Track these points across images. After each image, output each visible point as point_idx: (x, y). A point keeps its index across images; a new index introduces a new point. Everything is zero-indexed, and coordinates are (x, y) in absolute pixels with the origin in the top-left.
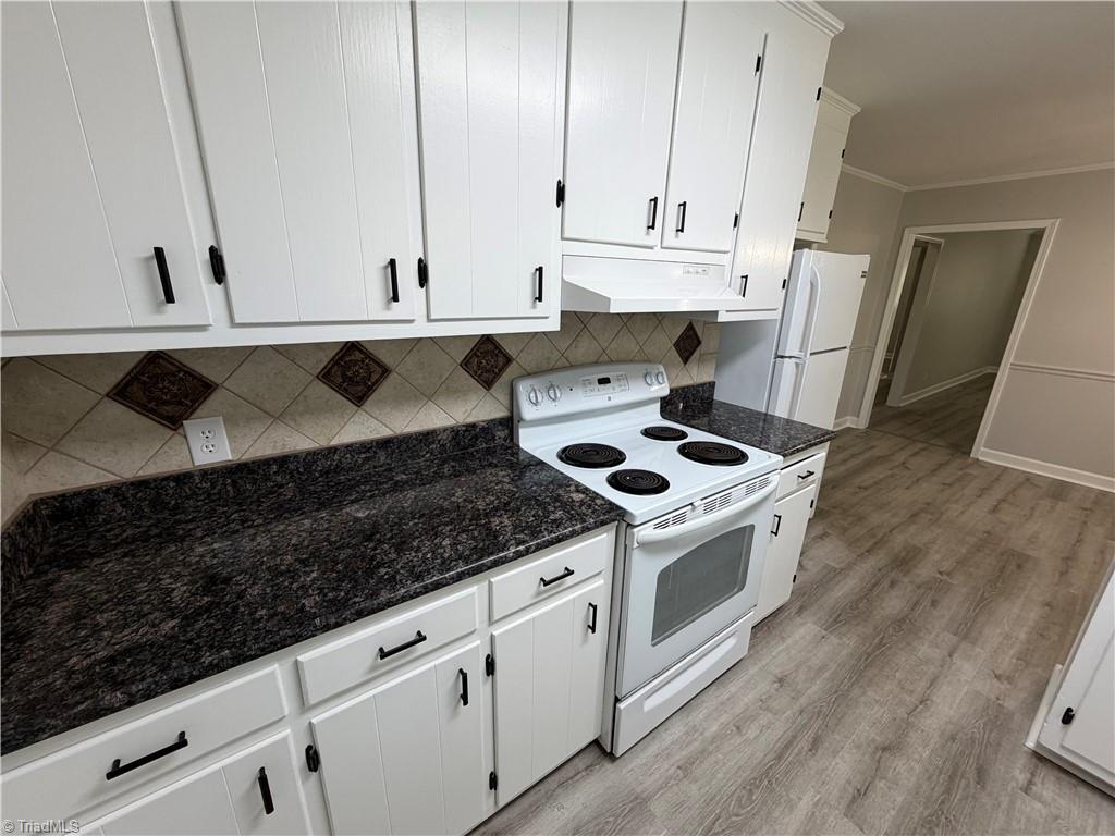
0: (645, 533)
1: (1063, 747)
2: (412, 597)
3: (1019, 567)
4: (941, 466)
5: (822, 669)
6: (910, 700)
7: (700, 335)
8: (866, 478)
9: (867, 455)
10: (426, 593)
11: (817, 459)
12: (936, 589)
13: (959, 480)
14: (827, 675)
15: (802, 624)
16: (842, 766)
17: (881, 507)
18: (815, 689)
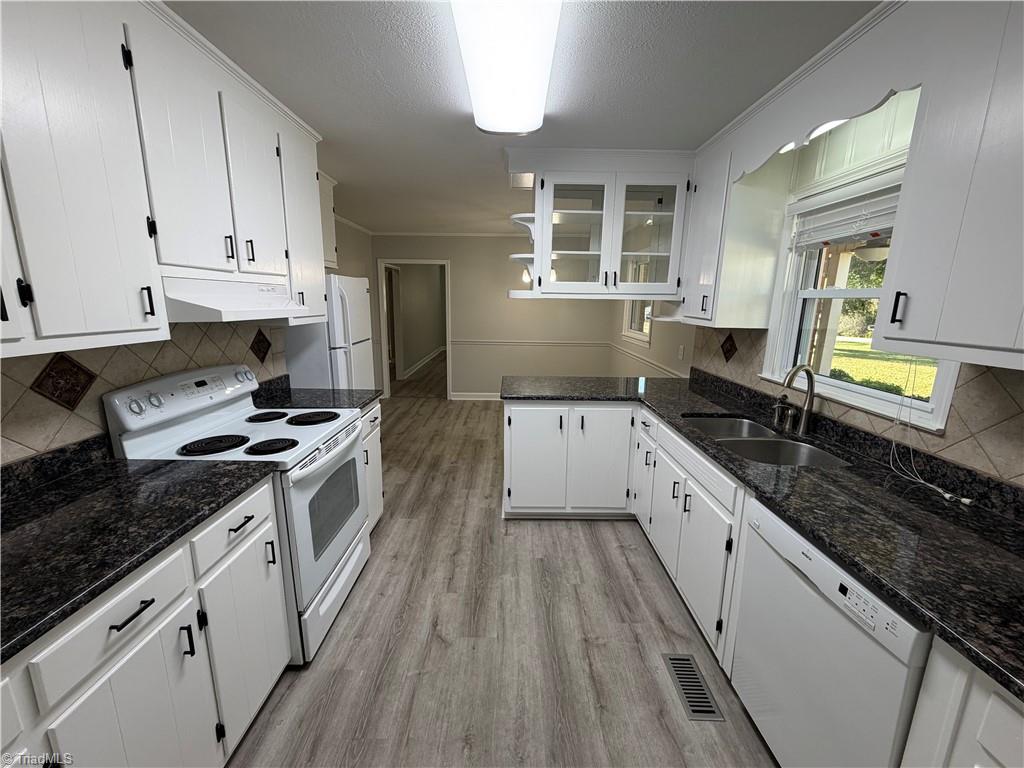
0: (295, 474)
1: (512, 508)
2: (136, 567)
3: (482, 447)
4: (436, 408)
5: (414, 538)
6: (458, 527)
7: (269, 338)
8: (400, 427)
9: (396, 413)
10: (148, 559)
11: (376, 409)
12: (452, 472)
13: (446, 413)
14: (418, 539)
15: (395, 523)
16: (440, 574)
17: (414, 441)
18: (415, 549)
